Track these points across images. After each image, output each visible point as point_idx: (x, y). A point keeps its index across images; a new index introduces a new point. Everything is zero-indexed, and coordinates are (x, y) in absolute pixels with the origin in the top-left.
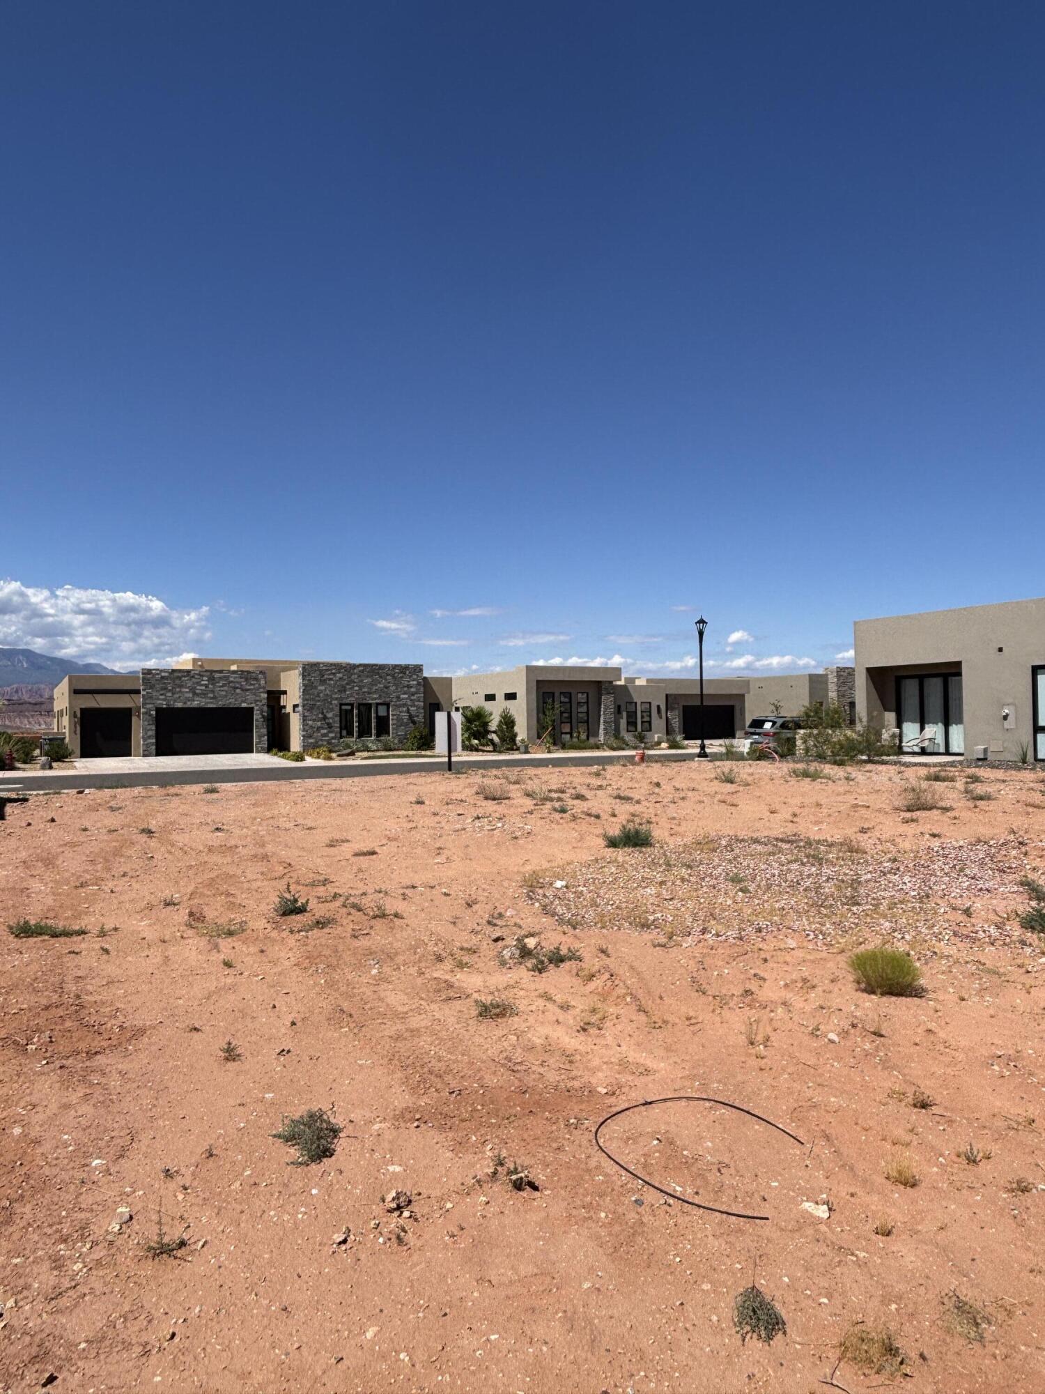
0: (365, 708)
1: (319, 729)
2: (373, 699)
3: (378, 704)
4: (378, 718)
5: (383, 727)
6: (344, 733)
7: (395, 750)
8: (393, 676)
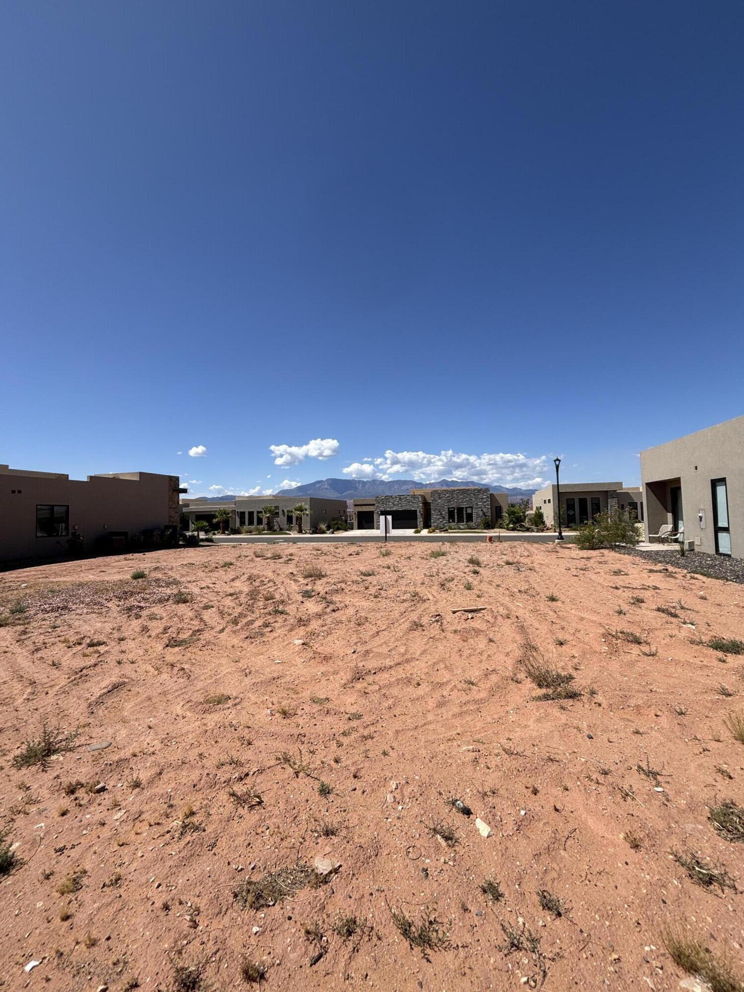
0: (460, 510)
1: (439, 519)
2: (464, 505)
3: (466, 508)
4: (467, 513)
5: (470, 518)
6: (451, 521)
7: (475, 529)
8: (475, 495)
